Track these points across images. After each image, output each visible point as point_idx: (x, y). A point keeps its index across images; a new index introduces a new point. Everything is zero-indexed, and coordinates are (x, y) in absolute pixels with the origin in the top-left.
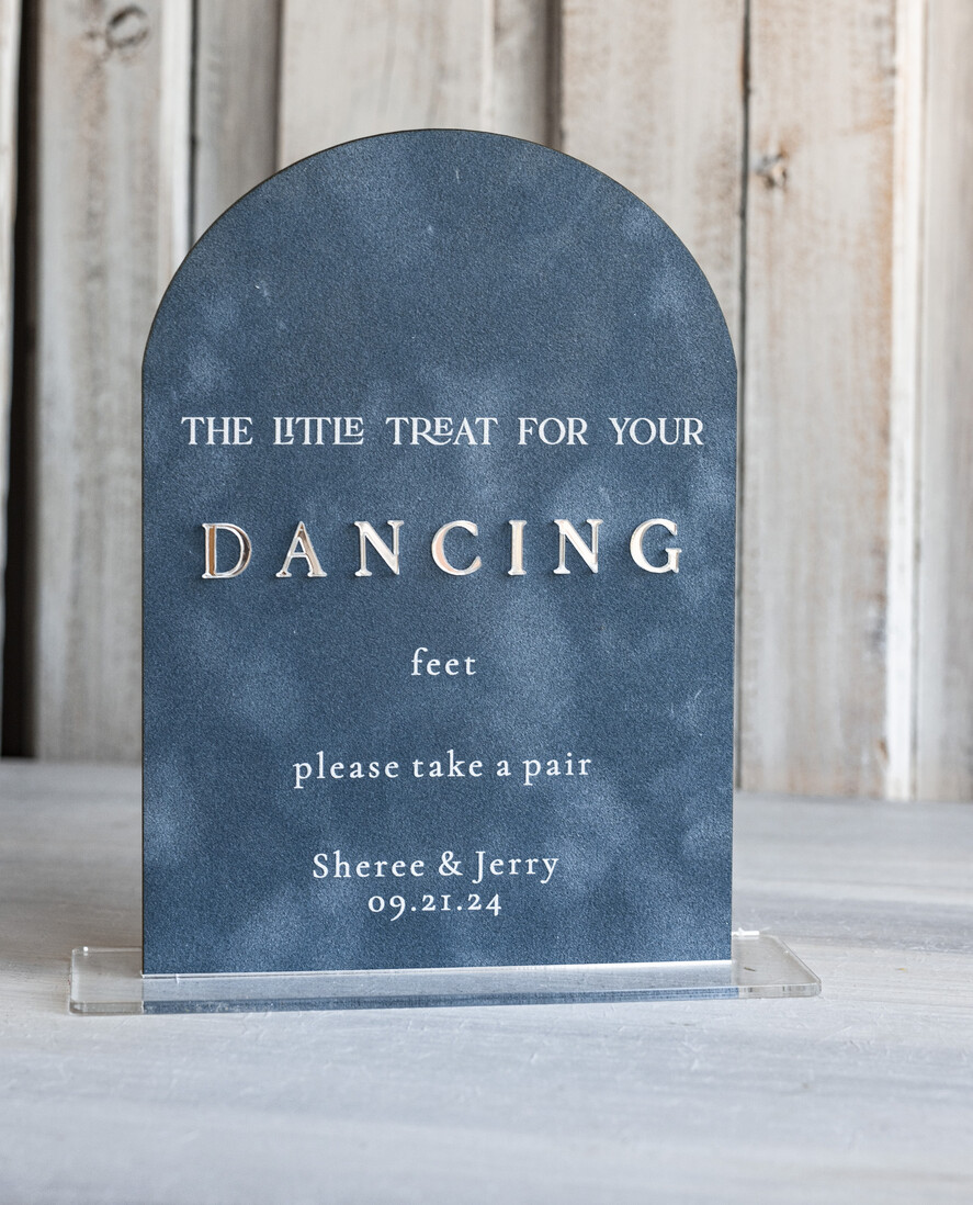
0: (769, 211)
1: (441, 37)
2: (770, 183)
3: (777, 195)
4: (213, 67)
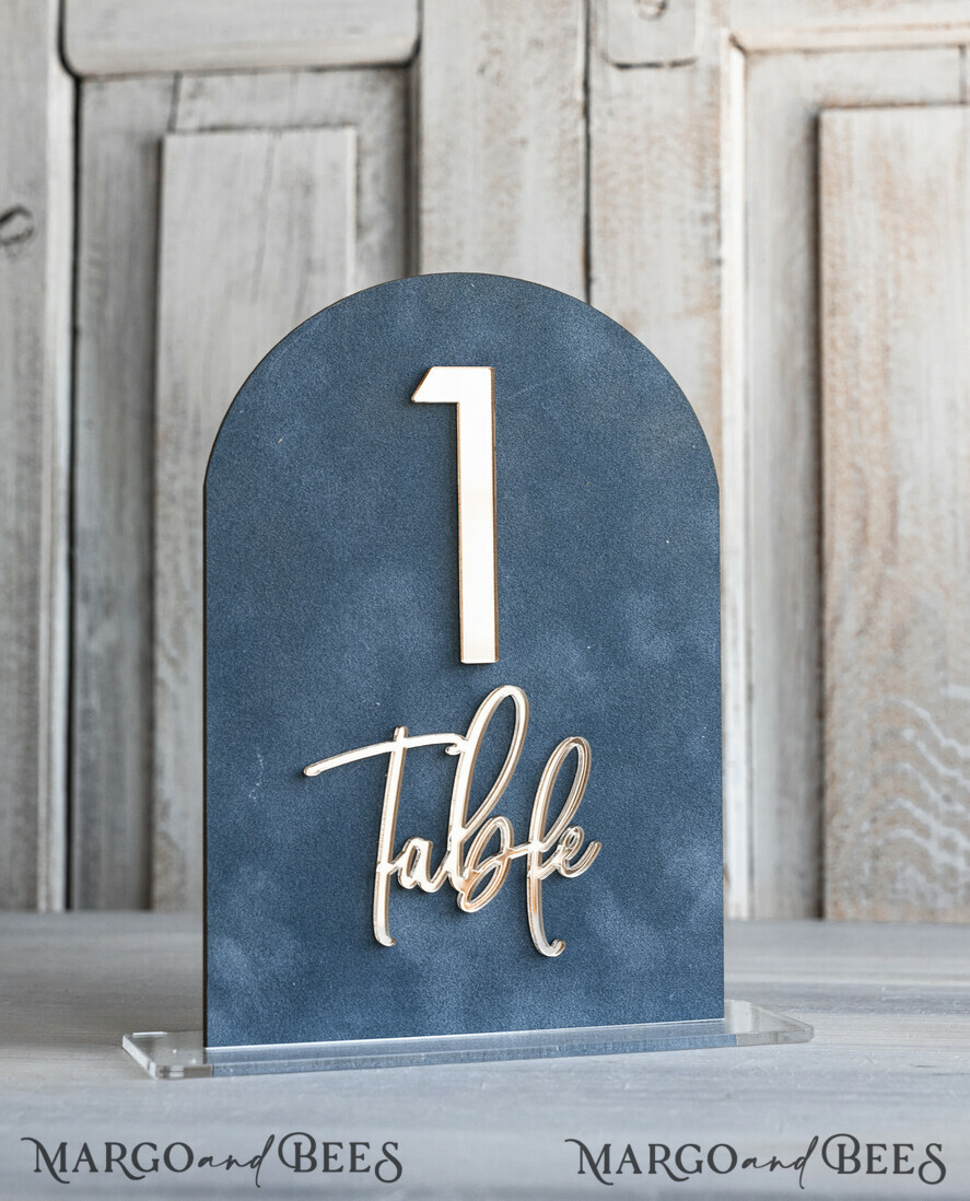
1: (308, 236)
4: (92, 262)
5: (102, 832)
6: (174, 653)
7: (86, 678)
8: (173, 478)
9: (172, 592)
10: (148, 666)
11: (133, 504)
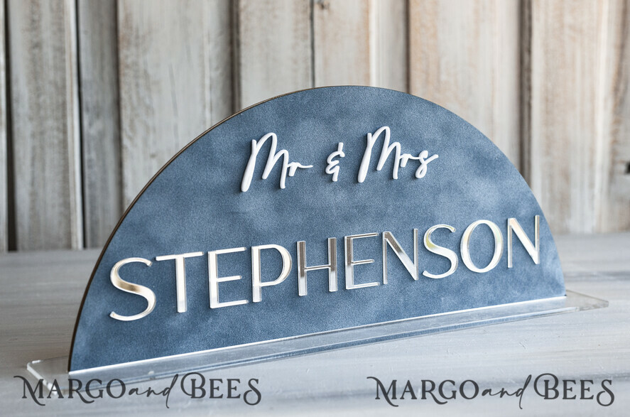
0: (322, 18)
2: (323, 7)
3: (325, 12)
5: (99, 213)
6: (130, 134)
7: (89, 145)
8: (127, 57)
9: (129, 108)
10: (118, 140)
11: (108, 69)
